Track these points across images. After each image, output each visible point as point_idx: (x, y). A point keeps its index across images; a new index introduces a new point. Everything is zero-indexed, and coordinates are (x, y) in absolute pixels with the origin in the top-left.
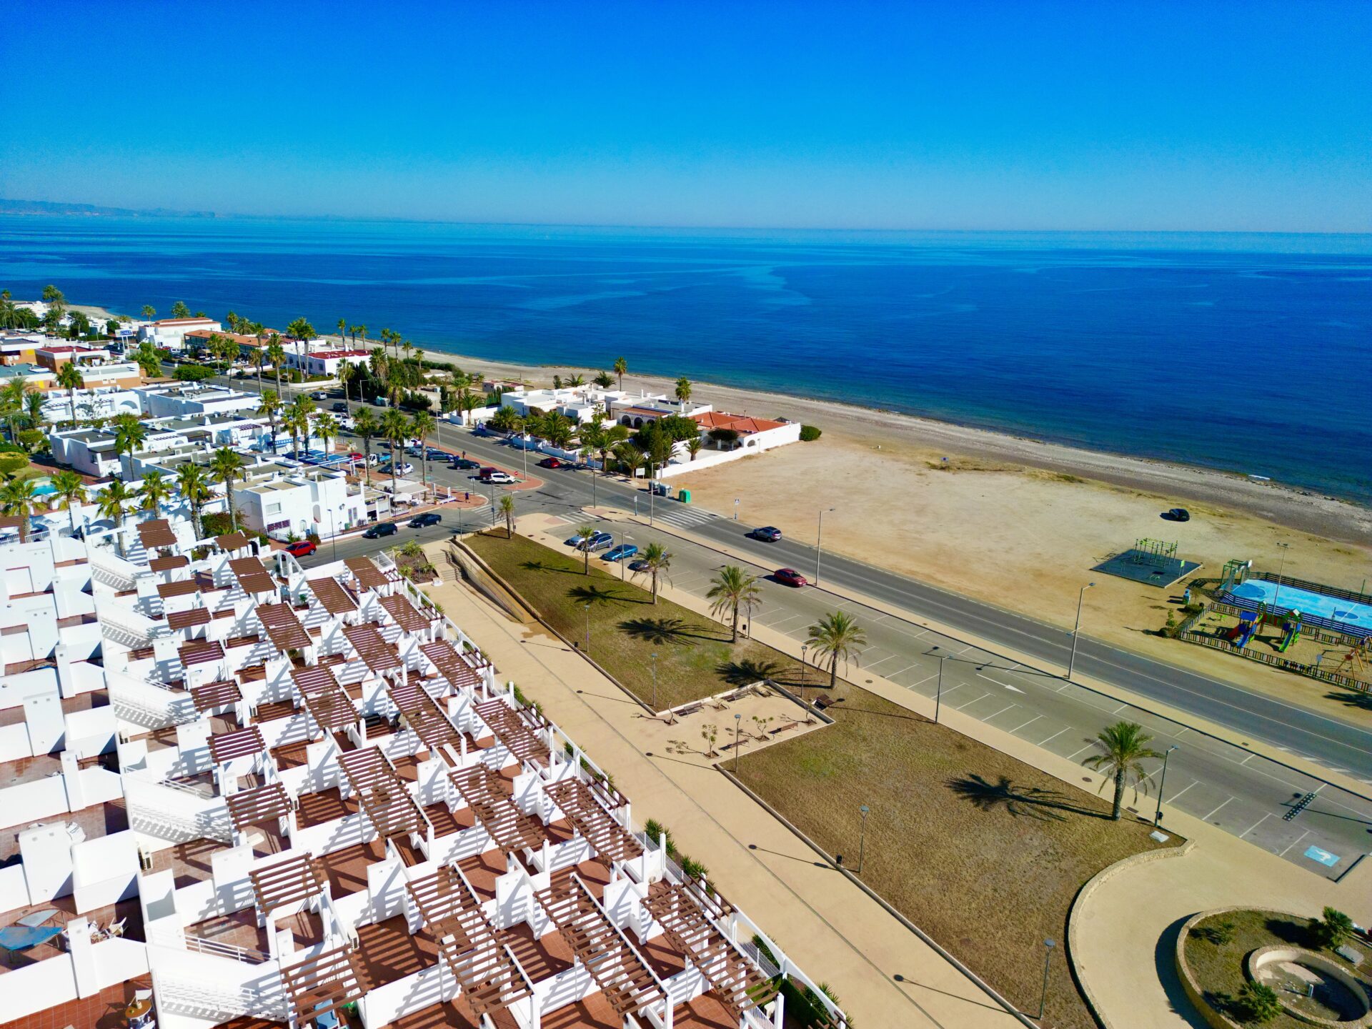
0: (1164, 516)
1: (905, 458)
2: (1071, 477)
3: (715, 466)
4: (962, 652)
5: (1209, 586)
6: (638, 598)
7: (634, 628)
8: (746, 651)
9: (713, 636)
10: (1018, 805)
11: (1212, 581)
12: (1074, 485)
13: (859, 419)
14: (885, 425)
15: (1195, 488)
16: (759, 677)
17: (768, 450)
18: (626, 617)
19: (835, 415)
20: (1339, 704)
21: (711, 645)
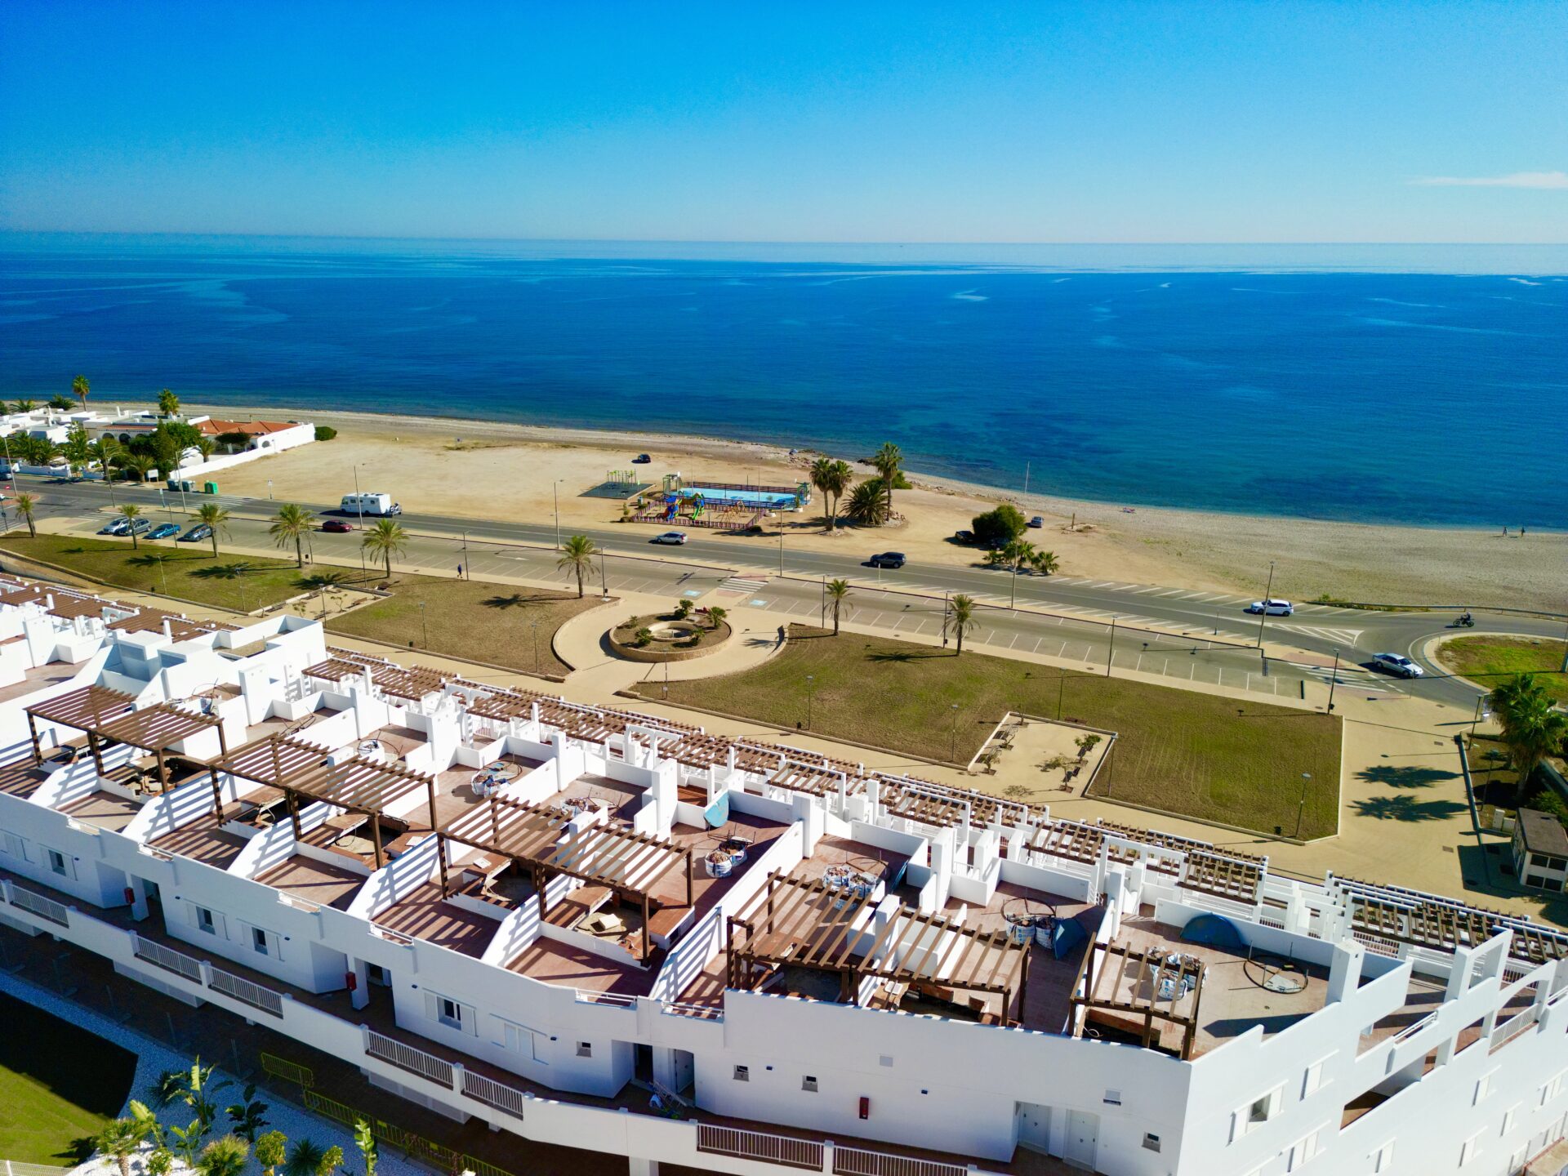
0: (634, 462)
1: (424, 445)
2: (566, 445)
3: (232, 467)
4: (483, 547)
5: (657, 495)
6: (198, 556)
7: (203, 574)
8: (312, 571)
9: (280, 567)
10: (523, 604)
11: (659, 492)
12: (568, 450)
13: (372, 422)
14: (400, 424)
15: (662, 445)
16: (327, 583)
17: (284, 450)
18: (191, 569)
19: (346, 420)
20: (719, 536)
21: (279, 572)
